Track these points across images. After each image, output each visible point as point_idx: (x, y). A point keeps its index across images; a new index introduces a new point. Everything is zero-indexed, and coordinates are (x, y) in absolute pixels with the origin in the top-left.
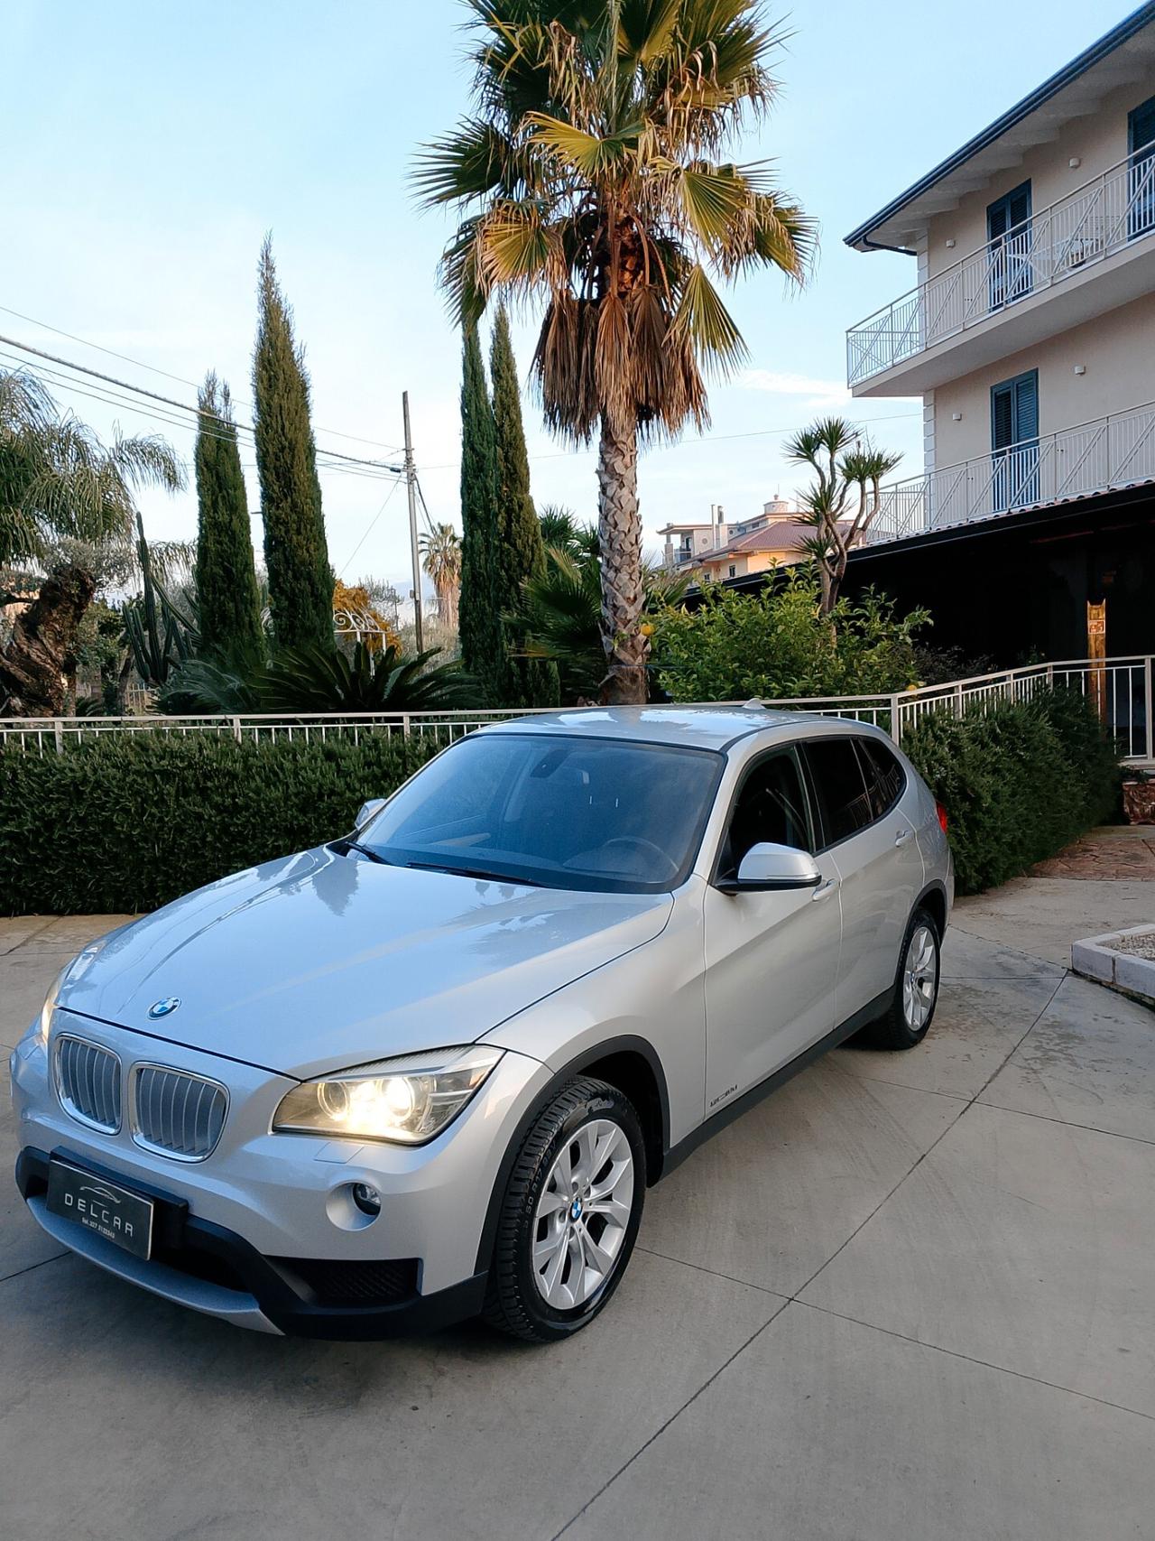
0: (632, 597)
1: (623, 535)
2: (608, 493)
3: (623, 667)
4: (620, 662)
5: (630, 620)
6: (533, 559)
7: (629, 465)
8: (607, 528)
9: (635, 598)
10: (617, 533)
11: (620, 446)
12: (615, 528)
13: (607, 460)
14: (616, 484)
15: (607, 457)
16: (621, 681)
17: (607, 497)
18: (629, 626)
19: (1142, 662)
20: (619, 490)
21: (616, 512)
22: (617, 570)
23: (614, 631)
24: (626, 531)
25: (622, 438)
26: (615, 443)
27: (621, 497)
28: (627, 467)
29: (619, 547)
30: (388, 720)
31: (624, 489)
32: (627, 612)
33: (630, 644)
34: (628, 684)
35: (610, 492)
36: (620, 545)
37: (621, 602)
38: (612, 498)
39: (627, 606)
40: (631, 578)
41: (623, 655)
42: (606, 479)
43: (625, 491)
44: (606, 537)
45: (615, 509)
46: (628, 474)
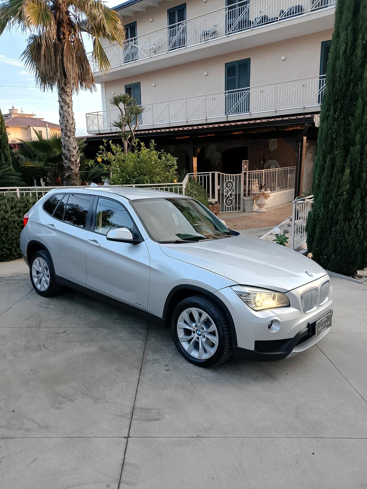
0: (74, 147)
1: (71, 125)
2: (64, 109)
3: (73, 171)
4: (71, 169)
5: (74, 155)
6: (2, 128)
7: (70, 100)
8: (65, 122)
9: (76, 148)
10: (68, 124)
11: (68, 93)
12: (67, 122)
13: (63, 98)
14: (66, 107)
15: (63, 96)
16: (72, 176)
17: (64, 111)
18: (74, 157)
19: (209, 174)
20: (68, 109)
21: (68, 116)
22: (69, 137)
23: (69, 159)
24: (72, 123)
25: (68, 90)
26: (66, 92)
27: (69, 111)
28: (70, 101)
29: (69, 129)
30: (11, 190)
31: (70, 108)
32: (73, 152)
33: (75, 163)
34: (75, 177)
35: (65, 109)
36: (70, 128)
37: (71, 149)
38: (66, 111)
39: (73, 150)
40: (74, 141)
41: (73, 167)
42: (63, 104)
43: (70, 109)
44: (64, 125)
45: (67, 116)
46: (70, 103)
